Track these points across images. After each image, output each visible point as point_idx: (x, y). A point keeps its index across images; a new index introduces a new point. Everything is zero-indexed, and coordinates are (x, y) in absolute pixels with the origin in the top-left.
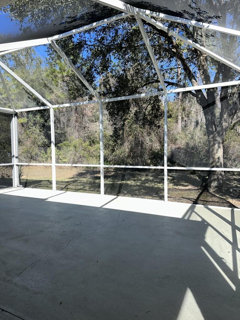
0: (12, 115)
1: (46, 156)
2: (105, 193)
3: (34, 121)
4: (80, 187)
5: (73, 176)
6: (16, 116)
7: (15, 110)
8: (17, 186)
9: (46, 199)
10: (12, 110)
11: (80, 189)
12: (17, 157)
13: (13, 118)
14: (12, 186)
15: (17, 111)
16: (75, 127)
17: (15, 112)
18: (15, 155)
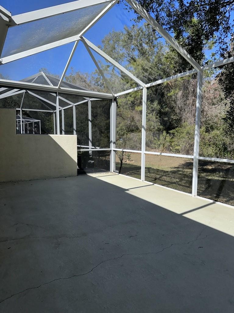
0: (112, 100)
1: (159, 143)
2: (199, 194)
3: (152, 108)
4: (175, 180)
5: (179, 165)
6: (115, 101)
7: (114, 95)
8: (114, 172)
9: (128, 190)
10: (111, 95)
11: (175, 183)
12: (114, 143)
13: (113, 103)
14: (110, 171)
15: (116, 95)
16: (192, 111)
17: (114, 96)
18: (113, 140)
